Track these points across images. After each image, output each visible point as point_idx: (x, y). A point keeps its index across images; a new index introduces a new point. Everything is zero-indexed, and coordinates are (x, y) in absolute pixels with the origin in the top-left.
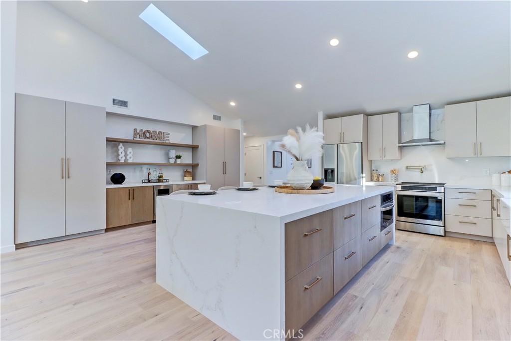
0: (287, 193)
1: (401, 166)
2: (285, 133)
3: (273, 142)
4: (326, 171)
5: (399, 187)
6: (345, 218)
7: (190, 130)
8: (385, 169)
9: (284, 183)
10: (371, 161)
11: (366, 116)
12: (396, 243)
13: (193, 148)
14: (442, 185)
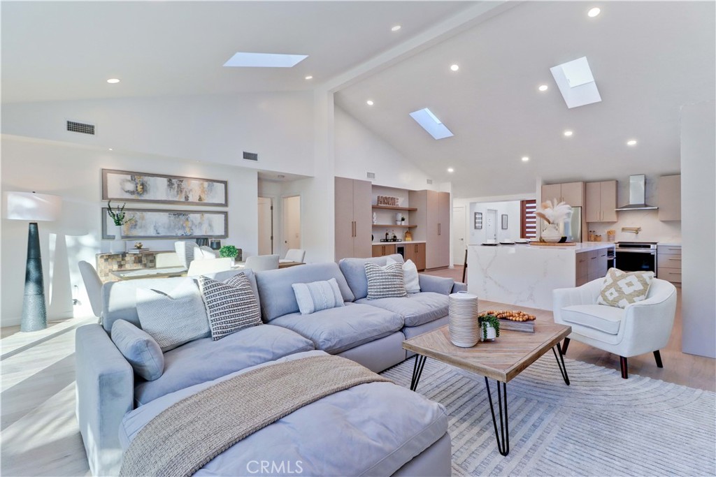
1: (617, 227)
5: (617, 246)
7: (407, 194)
8: (602, 231)
10: (588, 223)
11: (585, 183)
13: (409, 210)
14: (655, 243)
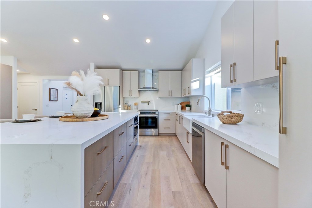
0: (73, 121)
1: (139, 101)
2: (70, 74)
3: (50, 80)
4: (96, 104)
5: (139, 112)
6: (120, 135)
8: (131, 103)
9: (65, 114)
10: (124, 98)
11: (122, 71)
12: (139, 144)
14: (157, 110)
